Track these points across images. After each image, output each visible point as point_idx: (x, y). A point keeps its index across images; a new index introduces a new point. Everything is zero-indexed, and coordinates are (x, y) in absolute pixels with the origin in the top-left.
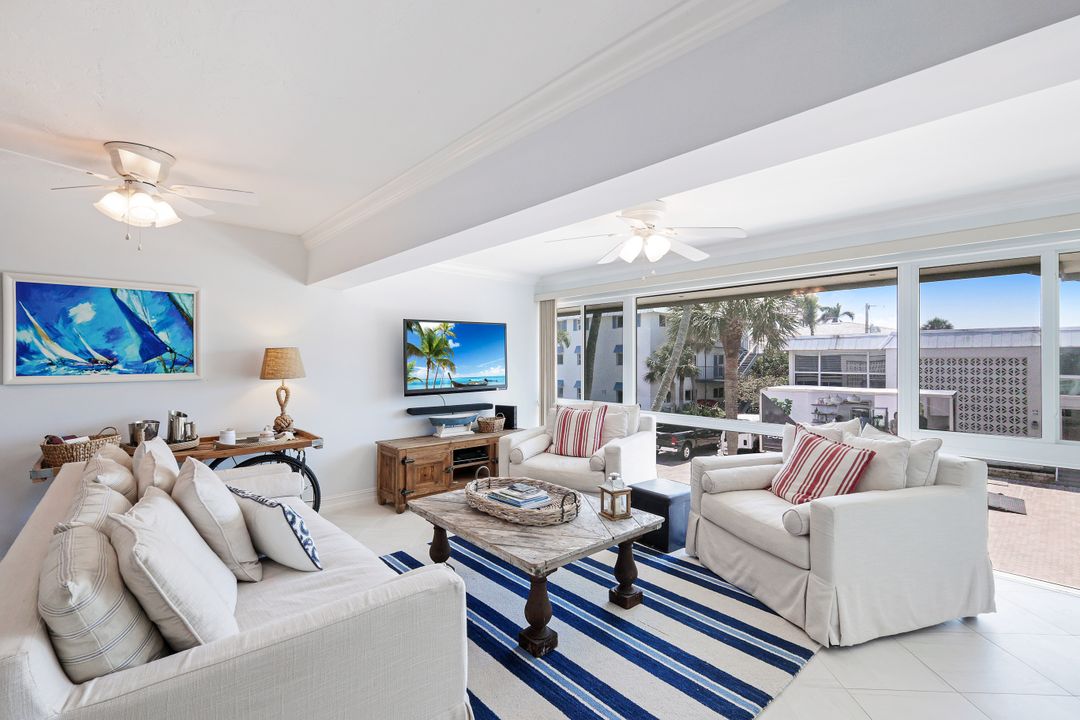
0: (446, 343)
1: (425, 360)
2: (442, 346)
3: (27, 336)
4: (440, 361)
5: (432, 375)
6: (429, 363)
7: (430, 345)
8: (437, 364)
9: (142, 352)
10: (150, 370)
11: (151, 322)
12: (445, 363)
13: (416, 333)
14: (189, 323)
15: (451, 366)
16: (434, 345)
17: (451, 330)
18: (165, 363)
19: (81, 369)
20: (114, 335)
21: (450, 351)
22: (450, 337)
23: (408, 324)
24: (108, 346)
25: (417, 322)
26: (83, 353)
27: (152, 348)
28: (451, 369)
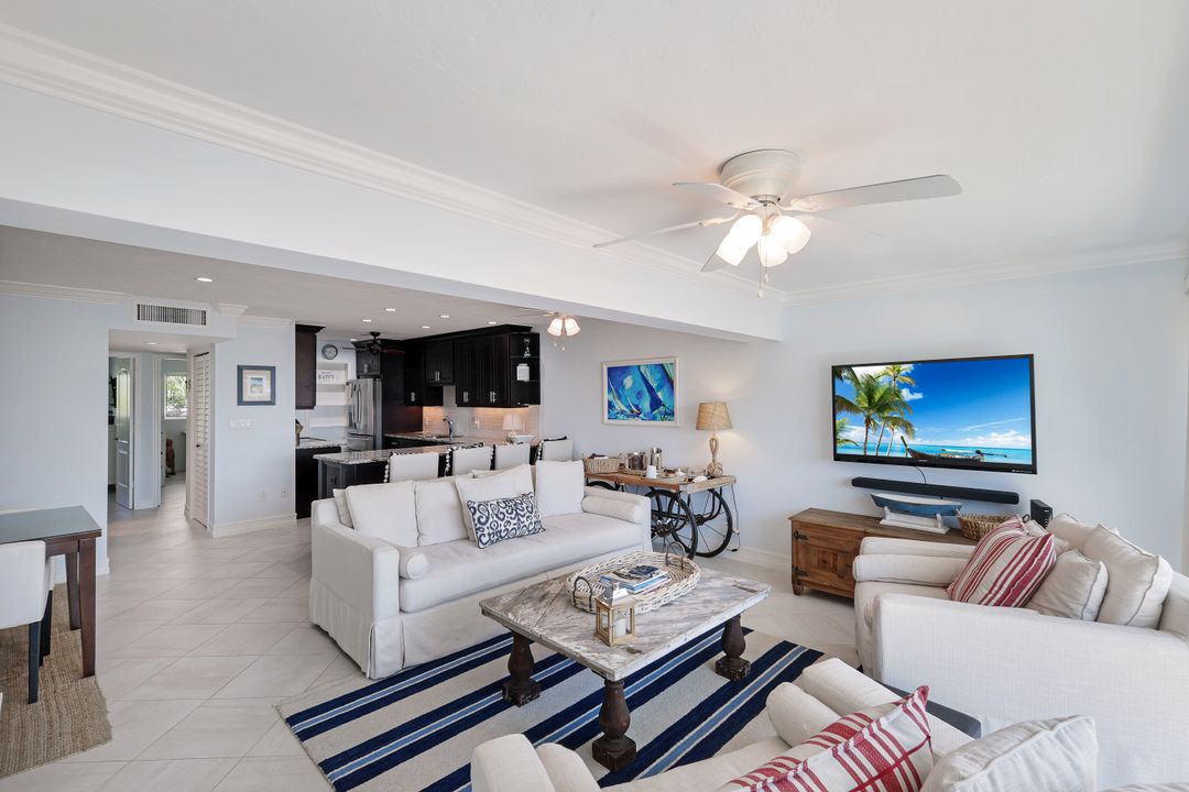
0: (897, 394)
1: (862, 417)
2: (889, 399)
3: (611, 399)
4: (887, 419)
5: (874, 438)
6: (868, 421)
7: (870, 397)
8: (881, 424)
9: (651, 406)
10: (654, 419)
11: (654, 385)
12: (896, 422)
13: (848, 382)
14: (671, 383)
15: (907, 427)
16: (877, 397)
17: (907, 375)
18: (661, 413)
19: (628, 416)
20: (639, 395)
21: (905, 405)
22: (906, 385)
23: (837, 372)
24: (637, 402)
25: (849, 367)
26: (628, 407)
27: (656, 403)
28: (907, 432)
